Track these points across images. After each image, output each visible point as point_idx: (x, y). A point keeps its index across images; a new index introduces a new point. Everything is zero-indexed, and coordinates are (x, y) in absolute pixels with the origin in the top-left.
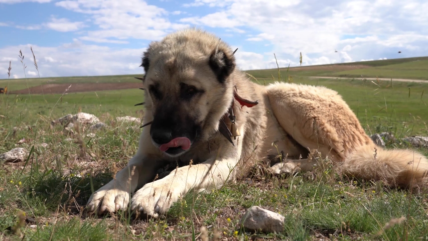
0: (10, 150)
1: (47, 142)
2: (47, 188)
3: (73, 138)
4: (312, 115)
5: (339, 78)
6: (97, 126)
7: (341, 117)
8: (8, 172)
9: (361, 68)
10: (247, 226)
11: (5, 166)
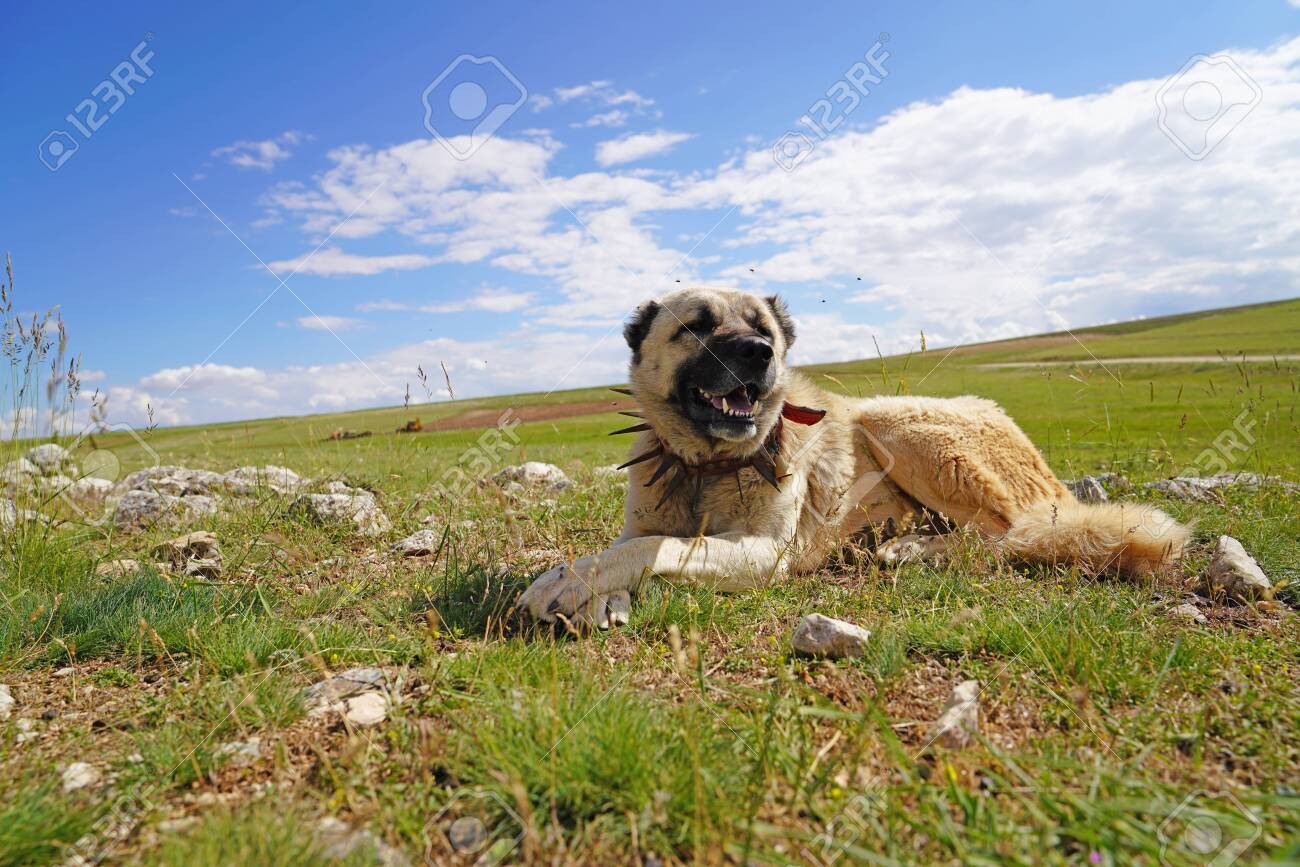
0: (411, 534)
1: (473, 518)
2: (473, 595)
3: (518, 508)
4: (952, 455)
5: (1042, 364)
6: (559, 487)
7: (1005, 453)
8: (409, 571)
9: (1089, 341)
10: (802, 648)
11: (406, 563)
